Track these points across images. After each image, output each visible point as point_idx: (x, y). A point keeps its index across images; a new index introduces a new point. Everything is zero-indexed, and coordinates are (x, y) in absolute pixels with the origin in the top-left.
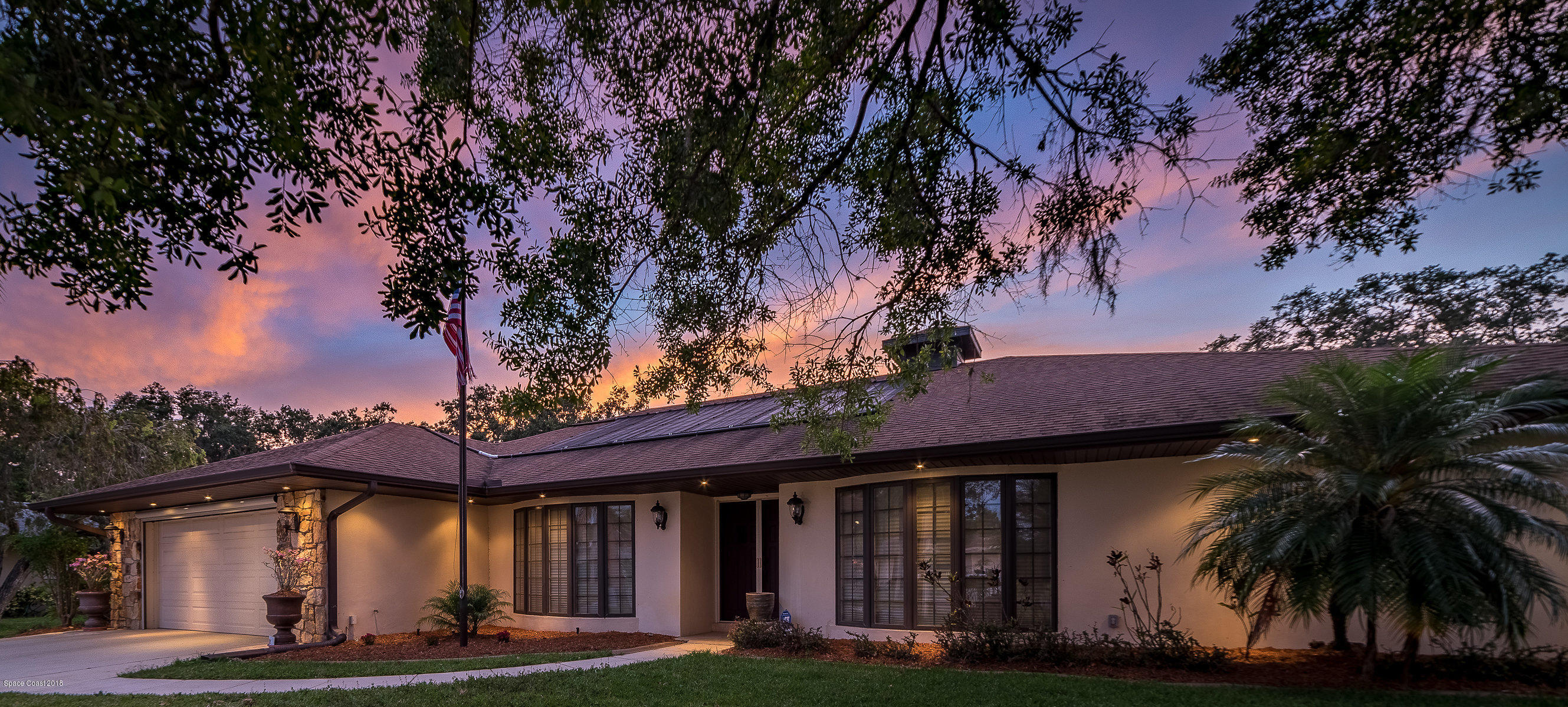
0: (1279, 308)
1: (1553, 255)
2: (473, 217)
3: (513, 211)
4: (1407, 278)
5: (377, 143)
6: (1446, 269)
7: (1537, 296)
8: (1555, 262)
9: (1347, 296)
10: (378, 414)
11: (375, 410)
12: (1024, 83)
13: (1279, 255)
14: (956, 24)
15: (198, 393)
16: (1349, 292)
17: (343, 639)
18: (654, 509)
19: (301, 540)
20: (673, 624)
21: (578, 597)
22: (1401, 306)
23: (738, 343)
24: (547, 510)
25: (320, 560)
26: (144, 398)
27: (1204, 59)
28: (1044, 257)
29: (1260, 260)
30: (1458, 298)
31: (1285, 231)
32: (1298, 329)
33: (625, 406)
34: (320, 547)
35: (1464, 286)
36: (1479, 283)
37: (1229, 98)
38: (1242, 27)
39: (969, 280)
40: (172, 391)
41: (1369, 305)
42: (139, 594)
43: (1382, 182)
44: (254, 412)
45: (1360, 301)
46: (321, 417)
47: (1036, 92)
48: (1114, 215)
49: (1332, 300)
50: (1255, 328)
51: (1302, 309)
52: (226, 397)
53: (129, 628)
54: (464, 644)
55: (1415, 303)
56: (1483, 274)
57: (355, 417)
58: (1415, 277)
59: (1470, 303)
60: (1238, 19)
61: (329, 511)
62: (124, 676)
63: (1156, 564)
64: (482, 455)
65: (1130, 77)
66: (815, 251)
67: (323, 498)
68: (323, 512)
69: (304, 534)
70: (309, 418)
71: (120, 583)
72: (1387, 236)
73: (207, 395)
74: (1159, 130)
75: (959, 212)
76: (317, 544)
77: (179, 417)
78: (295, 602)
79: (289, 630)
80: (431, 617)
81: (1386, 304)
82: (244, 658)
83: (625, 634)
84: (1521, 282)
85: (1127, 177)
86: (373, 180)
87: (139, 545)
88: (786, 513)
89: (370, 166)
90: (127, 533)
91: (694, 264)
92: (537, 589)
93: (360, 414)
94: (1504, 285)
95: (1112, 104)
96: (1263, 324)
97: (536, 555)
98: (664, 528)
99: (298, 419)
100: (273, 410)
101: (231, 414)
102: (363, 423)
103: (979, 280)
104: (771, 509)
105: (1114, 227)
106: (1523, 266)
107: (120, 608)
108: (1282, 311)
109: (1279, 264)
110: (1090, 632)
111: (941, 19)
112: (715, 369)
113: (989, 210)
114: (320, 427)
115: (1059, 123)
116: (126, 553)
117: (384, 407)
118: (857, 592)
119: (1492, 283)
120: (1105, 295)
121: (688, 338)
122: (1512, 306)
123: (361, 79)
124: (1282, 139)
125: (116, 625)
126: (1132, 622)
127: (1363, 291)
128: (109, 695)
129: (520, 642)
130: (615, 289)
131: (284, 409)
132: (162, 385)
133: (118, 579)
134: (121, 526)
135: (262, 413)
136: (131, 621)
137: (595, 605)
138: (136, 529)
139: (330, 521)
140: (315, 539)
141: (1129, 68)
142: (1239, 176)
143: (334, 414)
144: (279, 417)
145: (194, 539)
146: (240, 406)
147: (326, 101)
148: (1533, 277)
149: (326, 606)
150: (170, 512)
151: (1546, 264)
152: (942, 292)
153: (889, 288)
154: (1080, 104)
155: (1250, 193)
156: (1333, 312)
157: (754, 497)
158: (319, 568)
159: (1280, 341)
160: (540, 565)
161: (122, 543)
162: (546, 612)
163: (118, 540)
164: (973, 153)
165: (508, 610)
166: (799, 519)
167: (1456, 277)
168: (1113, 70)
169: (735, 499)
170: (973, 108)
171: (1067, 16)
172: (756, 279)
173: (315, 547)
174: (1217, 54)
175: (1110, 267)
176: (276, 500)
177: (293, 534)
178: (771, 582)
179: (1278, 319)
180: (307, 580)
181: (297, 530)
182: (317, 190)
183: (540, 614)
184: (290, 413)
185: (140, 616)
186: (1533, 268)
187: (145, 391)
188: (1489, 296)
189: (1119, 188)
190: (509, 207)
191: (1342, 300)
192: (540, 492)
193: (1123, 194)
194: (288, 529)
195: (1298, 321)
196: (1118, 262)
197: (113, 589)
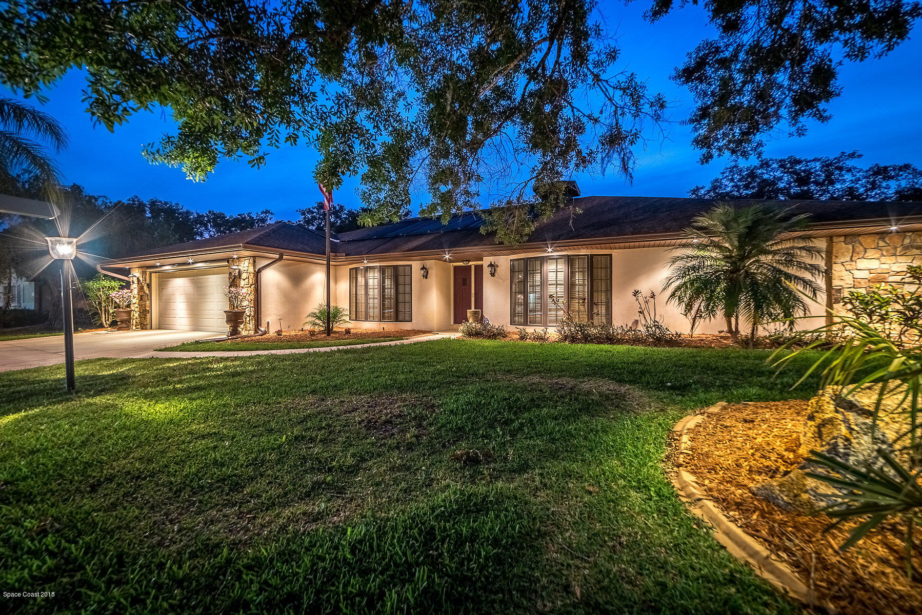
0: (723, 173)
1: (844, 153)
2: (358, 142)
3: (376, 140)
4: (781, 161)
5: (317, 110)
6: (798, 158)
7: (837, 172)
8: (845, 156)
9: (754, 169)
11: (262, 213)
12: (594, 84)
13: (707, 158)
14: (565, 58)
15: (160, 202)
16: (755, 167)
17: (264, 333)
18: (422, 269)
19: (243, 283)
20: (431, 325)
21: (383, 312)
22: (778, 174)
23: (467, 193)
24: (367, 269)
25: (252, 293)
26: (129, 204)
27: (676, 69)
28: (603, 159)
29: (699, 160)
30: (804, 171)
31: (709, 147)
32: (732, 184)
34: (252, 286)
35: (807, 166)
36: (813, 164)
37: (686, 87)
38: (690, 58)
39: (572, 166)
40: (146, 200)
41: (763, 173)
42: (148, 311)
43: (749, 128)
44: (192, 213)
45: (760, 171)
46: (231, 217)
47: (598, 89)
48: (632, 143)
49: (747, 170)
50: (712, 183)
51: (734, 174)
52: (176, 204)
53: (142, 329)
54: (329, 335)
55: (785, 173)
56: (814, 160)
57: (250, 217)
58: (784, 161)
59: (809, 173)
60: (688, 54)
61: (257, 268)
62: (157, 350)
63: (653, 296)
65: (639, 84)
66: (503, 153)
67: (254, 262)
68: (254, 269)
69: (244, 280)
70: (224, 217)
71: (137, 305)
72: (750, 152)
73: (166, 203)
74: (651, 106)
75: (568, 133)
77: (150, 215)
78: (240, 314)
79: (237, 328)
80: (310, 322)
81: (772, 174)
82: (217, 341)
83: (409, 330)
84: (831, 164)
85: (637, 126)
86: (315, 125)
87: (148, 285)
88: (486, 271)
89: (314, 120)
91: (446, 156)
92: (362, 308)
93: (254, 216)
94: (823, 166)
95: (631, 95)
96: (716, 180)
97: (361, 292)
98: (426, 278)
99: (218, 217)
100: (204, 212)
101: (179, 214)
102: (255, 220)
103: (577, 165)
104: (479, 269)
105: (632, 148)
106: (832, 158)
107: (137, 318)
108: (725, 175)
109: (707, 162)
110: (624, 326)
111: (559, 56)
112: (456, 204)
113: (582, 133)
115: (608, 102)
116: (140, 289)
117: (267, 212)
118: (520, 309)
119: (818, 165)
120: (628, 177)
121: (443, 189)
122: (826, 176)
123: (310, 82)
124: (708, 107)
125: (134, 327)
126: (644, 322)
127: (762, 166)
129: (356, 334)
130: (414, 169)
131: (210, 212)
132: (140, 197)
133: (135, 303)
134: (138, 275)
135: (197, 214)
136: (144, 325)
137: (393, 316)
139: (257, 274)
140: (251, 282)
141: (638, 80)
142: (692, 121)
144: (207, 216)
145: (180, 283)
146: (184, 210)
147: (297, 91)
148: (836, 163)
149: (256, 317)
151: (841, 157)
152: (560, 170)
153: (536, 168)
154: (617, 95)
155: (696, 130)
156: (748, 176)
157: (471, 263)
158: (252, 297)
159: (724, 189)
160: (363, 296)
161: (138, 284)
162: (367, 320)
163: (136, 283)
164: (573, 111)
165: (347, 318)
166: (493, 275)
167: (801, 162)
168: (632, 79)
169: (461, 264)
170: (574, 87)
171: (614, 51)
172: (475, 163)
173: (250, 287)
174: (681, 67)
175: (630, 165)
176: (228, 262)
177: (238, 280)
178: (479, 304)
179: (723, 179)
180: (245, 303)
181: (240, 278)
182: (296, 132)
183: (364, 321)
184: (214, 214)
185: (149, 322)
186: (835, 159)
187: (129, 200)
188: (816, 171)
189: (634, 131)
190: (374, 138)
191: (752, 170)
192: (364, 260)
193: (636, 134)
194: (235, 277)
195: (732, 180)
196: (634, 163)
197: (133, 309)
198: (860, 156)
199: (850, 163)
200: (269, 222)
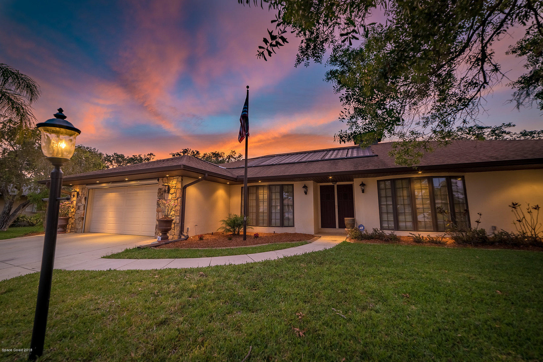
1: (504, 124)
8: (505, 126)
10: (149, 156)
11: (148, 155)
17: (187, 237)
18: (304, 187)
19: (170, 197)
20: (311, 229)
21: (271, 219)
24: (258, 187)
25: (179, 204)
33: (235, 157)
34: (179, 199)
42: (83, 218)
44: (104, 154)
46: (128, 157)
52: (94, 149)
53: (76, 232)
54: (245, 239)
57: (140, 157)
61: (184, 185)
62: (104, 257)
63: (536, 208)
64: (220, 168)
67: (182, 180)
68: (182, 185)
69: (172, 194)
70: (124, 157)
71: (74, 213)
73: (88, 148)
76: (178, 198)
78: (169, 222)
79: (166, 234)
83: (291, 234)
87: (86, 198)
90: (80, 193)
92: (253, 216)
93: (143, 157)
98: (306, 194)
99: (120, 157)
100: (111, 154)
101: (95, 154)
102: (143, 159)
107: (72, 224)
114: (127, 160)
116: (79, 201)
117: (151, 154)
125: (69, 231)
128: (115, 270)
131: (115, 154)
133: (73, 212)
134: (78, 190)
135: (106, 155)
136: (77, 229)
137: (278, 222)
138: (85, 192)
139: (184, 189)
140: (177, 196)
143: (133, 156)
144: (113, 156)
145: (112, 197)
146: (99, 152)
149: (180, 223)
150: (104, 185)
158: (178, 208)
160: (255, 207)
161: (77, 197)
162: (257, 225)
163: (76, 196)
166: (363, 191)
173: (177, 199)
176: (158, 181)
177: (166, 194)
181: (169, 192)
183: (255, 226)
184: (117, 155)
185: (82, 227)
192: (259, 180)
194: (163, 192)
197: (70, 216)
198: (514, 126)
199: (507, 130)
200: (151, 160)
